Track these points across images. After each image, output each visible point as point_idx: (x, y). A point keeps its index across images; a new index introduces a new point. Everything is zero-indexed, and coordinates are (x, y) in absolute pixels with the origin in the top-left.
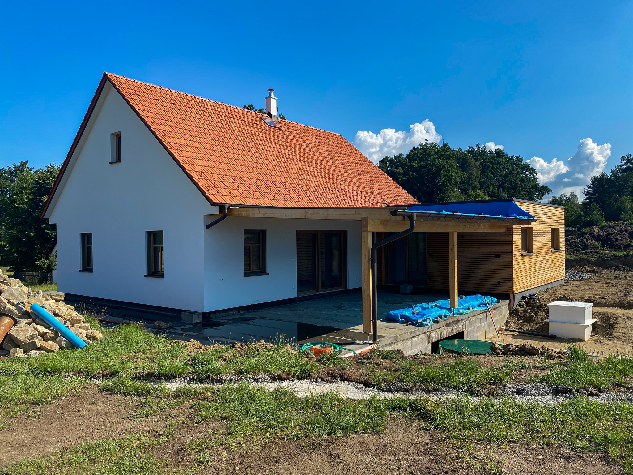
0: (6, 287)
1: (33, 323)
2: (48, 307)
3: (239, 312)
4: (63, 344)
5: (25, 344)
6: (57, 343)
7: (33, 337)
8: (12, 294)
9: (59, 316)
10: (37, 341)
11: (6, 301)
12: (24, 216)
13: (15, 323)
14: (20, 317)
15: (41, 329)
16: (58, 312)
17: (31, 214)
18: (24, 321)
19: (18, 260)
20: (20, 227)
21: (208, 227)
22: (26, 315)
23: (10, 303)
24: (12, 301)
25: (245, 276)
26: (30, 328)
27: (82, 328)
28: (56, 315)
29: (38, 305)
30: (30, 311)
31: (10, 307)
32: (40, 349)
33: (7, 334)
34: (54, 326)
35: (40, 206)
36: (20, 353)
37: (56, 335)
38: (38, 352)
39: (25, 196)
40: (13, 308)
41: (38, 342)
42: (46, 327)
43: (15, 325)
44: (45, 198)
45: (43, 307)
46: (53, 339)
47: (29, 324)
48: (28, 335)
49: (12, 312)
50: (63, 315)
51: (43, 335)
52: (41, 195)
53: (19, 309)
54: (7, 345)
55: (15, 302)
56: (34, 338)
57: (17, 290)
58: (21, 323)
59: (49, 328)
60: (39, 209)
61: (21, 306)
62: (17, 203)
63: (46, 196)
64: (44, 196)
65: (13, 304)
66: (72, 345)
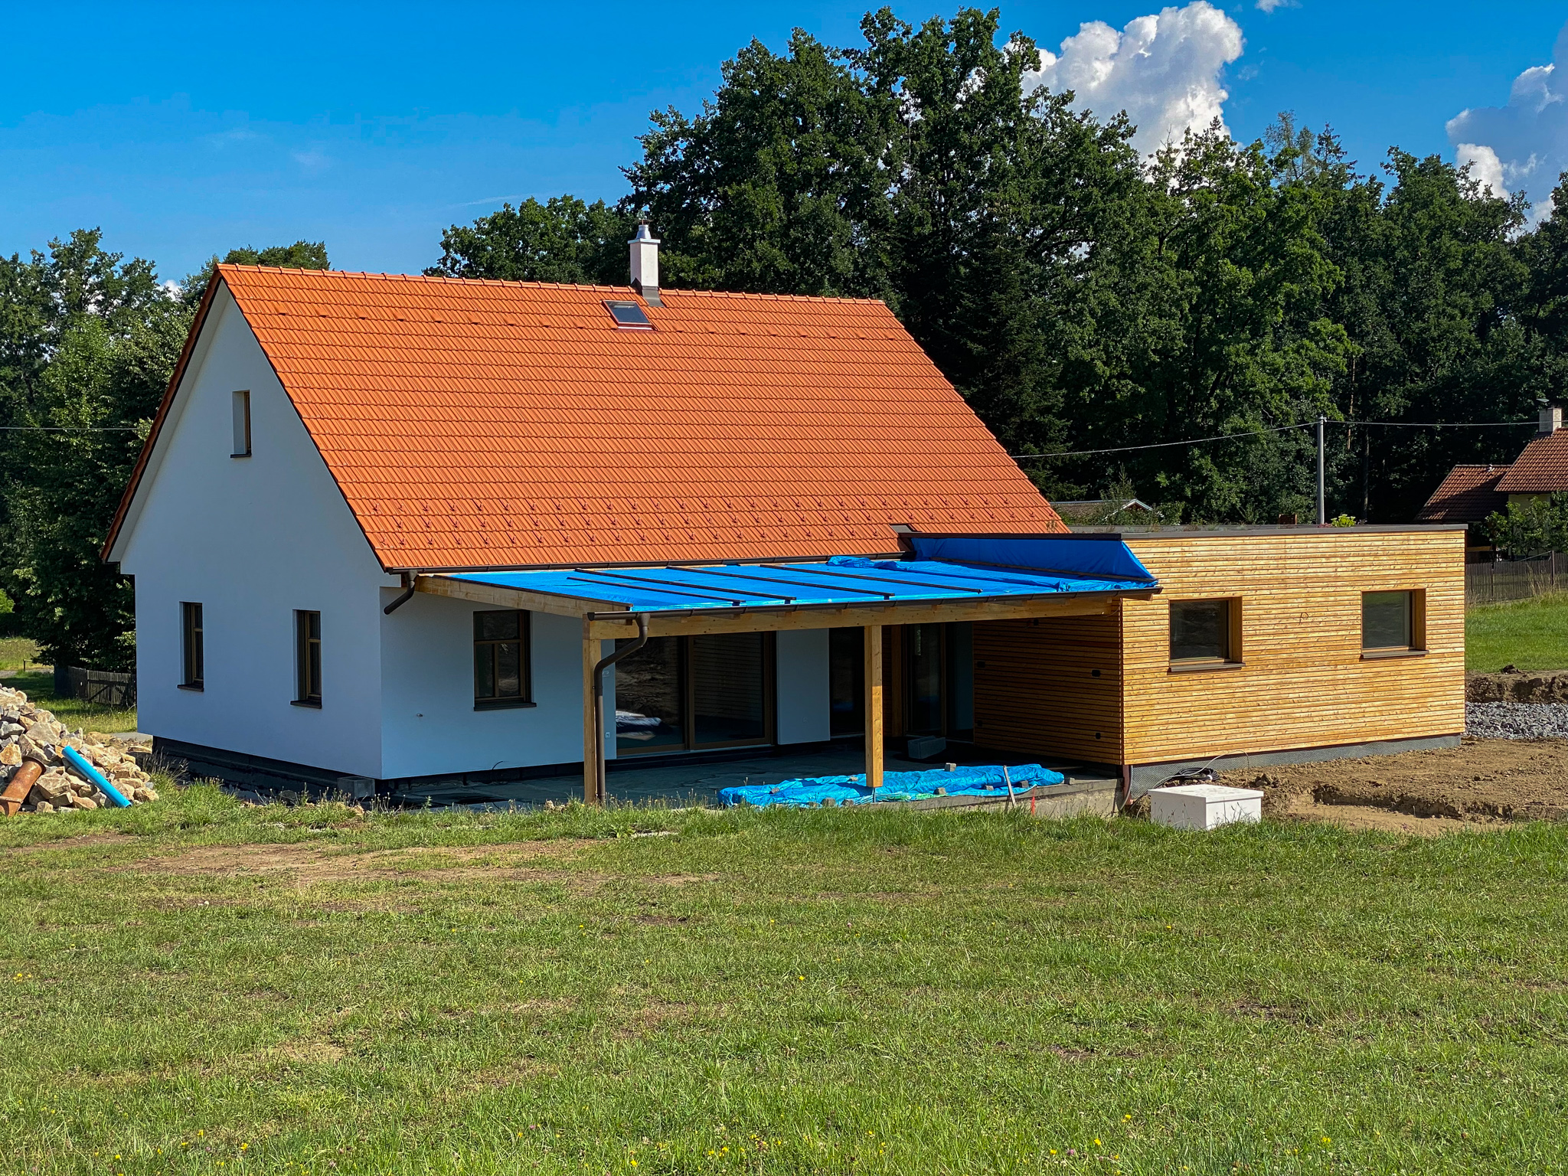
0: (32, 723)
1: (65, 773)
2: (86, 752)
3: (465, 784)
4: (102, 801)
5: (56, 798)
6: (94, 799)
7: (64, 789)
8: (40, 733)
9: (101, 766)
10: (68, 795)
11: (32, 742)
12: (81, 482)
13: (44, 771)
14: (50, 765)
15: (75, 780)
16: (99, 760)
17: (102, 479)
18: (54, 769)
19: (67, 628)
20: (71, 520)
21: (388, 610)
22: (57, 761)
23: (37, 744)
24: (39, 742)
25: (476, 709)
26: (61, 778)
27: (130, 783)
28: (96, 764)
29: (72, 749)
30: (62, 756)
31: (37, 749)
32: (71, 805)
33: (33, 786)
34: (92, 778)
35: (129, 450)
36: (49, 807)
37: (94, 790)
38: (70, 809)
39: (86, 409)
40: (41, 752)
41: (71, 796)
42: (81, 779)
43: (42, 774)
44: (144, 426)
45: (79, 752)
46: (90, 795)
47: (61, 773)
48: (58, 786)
49: (40, 757)
50: (105, 764)
51: (77, 789)
52: (134, 414)
53: (49, 754)
54: (34, 798)
55: (44, 744)
56: (65, 791)
57: (46, 727)
58: (50, 771)
59: (86, 781)
60: (127, 461)
61: (51, 749)
62: (62, 433)
63: (145, 418)
64: (142, 421)
65: (41, 747)
66: (113, 802)
